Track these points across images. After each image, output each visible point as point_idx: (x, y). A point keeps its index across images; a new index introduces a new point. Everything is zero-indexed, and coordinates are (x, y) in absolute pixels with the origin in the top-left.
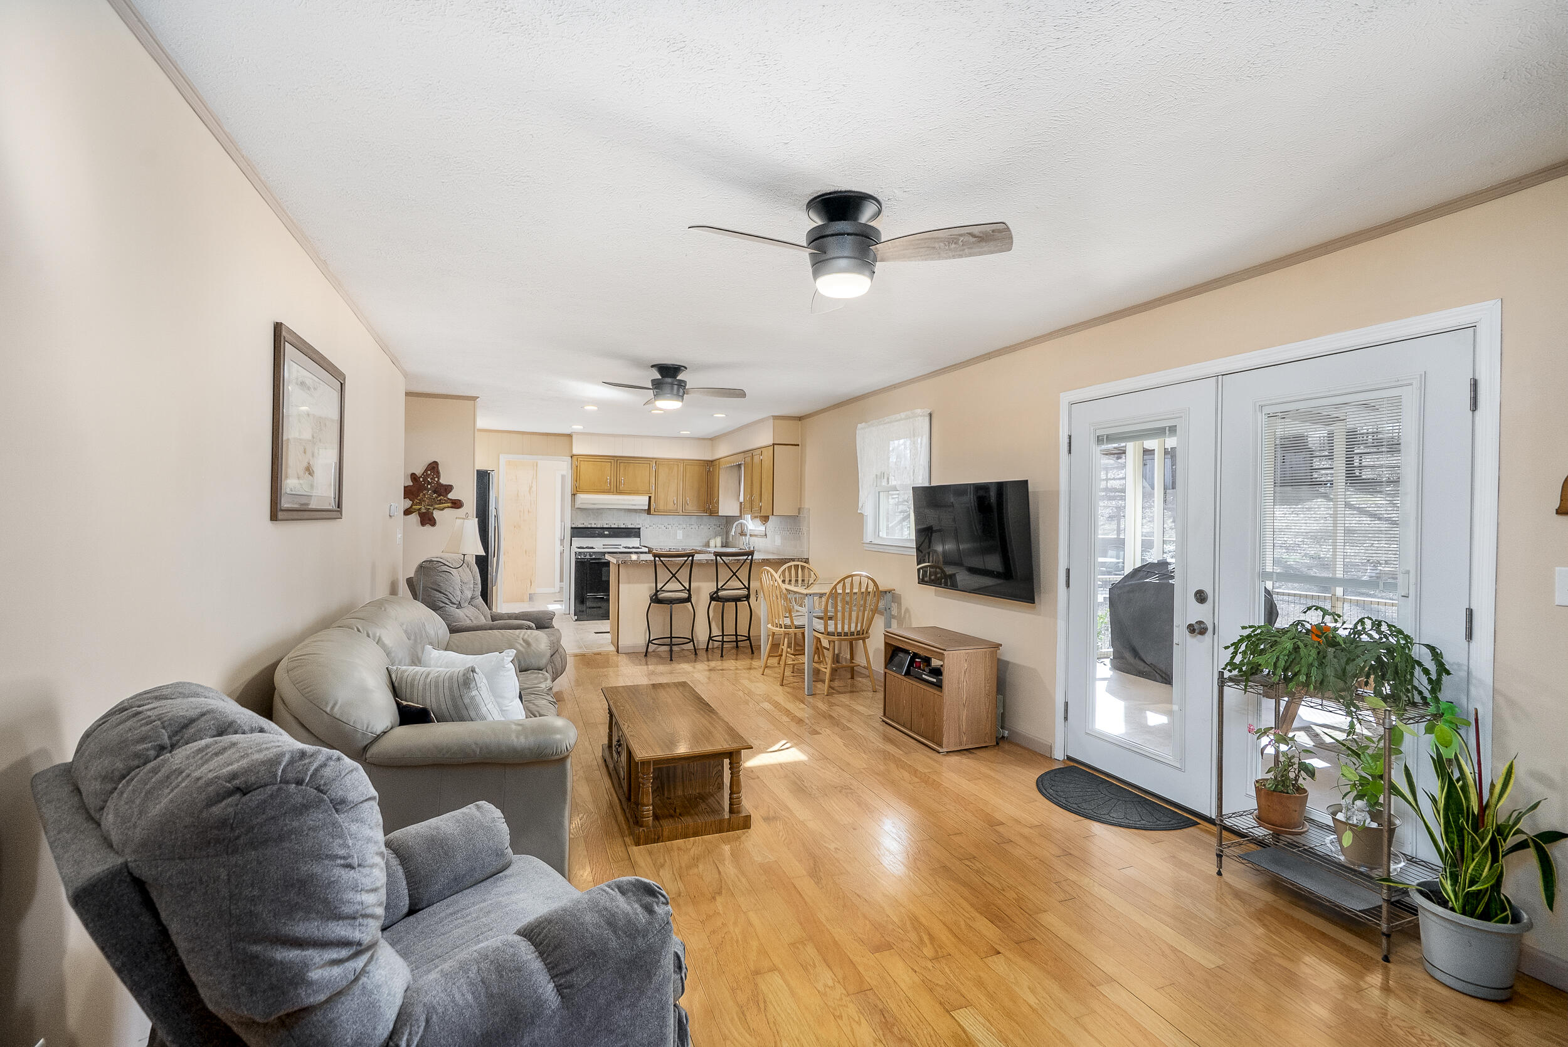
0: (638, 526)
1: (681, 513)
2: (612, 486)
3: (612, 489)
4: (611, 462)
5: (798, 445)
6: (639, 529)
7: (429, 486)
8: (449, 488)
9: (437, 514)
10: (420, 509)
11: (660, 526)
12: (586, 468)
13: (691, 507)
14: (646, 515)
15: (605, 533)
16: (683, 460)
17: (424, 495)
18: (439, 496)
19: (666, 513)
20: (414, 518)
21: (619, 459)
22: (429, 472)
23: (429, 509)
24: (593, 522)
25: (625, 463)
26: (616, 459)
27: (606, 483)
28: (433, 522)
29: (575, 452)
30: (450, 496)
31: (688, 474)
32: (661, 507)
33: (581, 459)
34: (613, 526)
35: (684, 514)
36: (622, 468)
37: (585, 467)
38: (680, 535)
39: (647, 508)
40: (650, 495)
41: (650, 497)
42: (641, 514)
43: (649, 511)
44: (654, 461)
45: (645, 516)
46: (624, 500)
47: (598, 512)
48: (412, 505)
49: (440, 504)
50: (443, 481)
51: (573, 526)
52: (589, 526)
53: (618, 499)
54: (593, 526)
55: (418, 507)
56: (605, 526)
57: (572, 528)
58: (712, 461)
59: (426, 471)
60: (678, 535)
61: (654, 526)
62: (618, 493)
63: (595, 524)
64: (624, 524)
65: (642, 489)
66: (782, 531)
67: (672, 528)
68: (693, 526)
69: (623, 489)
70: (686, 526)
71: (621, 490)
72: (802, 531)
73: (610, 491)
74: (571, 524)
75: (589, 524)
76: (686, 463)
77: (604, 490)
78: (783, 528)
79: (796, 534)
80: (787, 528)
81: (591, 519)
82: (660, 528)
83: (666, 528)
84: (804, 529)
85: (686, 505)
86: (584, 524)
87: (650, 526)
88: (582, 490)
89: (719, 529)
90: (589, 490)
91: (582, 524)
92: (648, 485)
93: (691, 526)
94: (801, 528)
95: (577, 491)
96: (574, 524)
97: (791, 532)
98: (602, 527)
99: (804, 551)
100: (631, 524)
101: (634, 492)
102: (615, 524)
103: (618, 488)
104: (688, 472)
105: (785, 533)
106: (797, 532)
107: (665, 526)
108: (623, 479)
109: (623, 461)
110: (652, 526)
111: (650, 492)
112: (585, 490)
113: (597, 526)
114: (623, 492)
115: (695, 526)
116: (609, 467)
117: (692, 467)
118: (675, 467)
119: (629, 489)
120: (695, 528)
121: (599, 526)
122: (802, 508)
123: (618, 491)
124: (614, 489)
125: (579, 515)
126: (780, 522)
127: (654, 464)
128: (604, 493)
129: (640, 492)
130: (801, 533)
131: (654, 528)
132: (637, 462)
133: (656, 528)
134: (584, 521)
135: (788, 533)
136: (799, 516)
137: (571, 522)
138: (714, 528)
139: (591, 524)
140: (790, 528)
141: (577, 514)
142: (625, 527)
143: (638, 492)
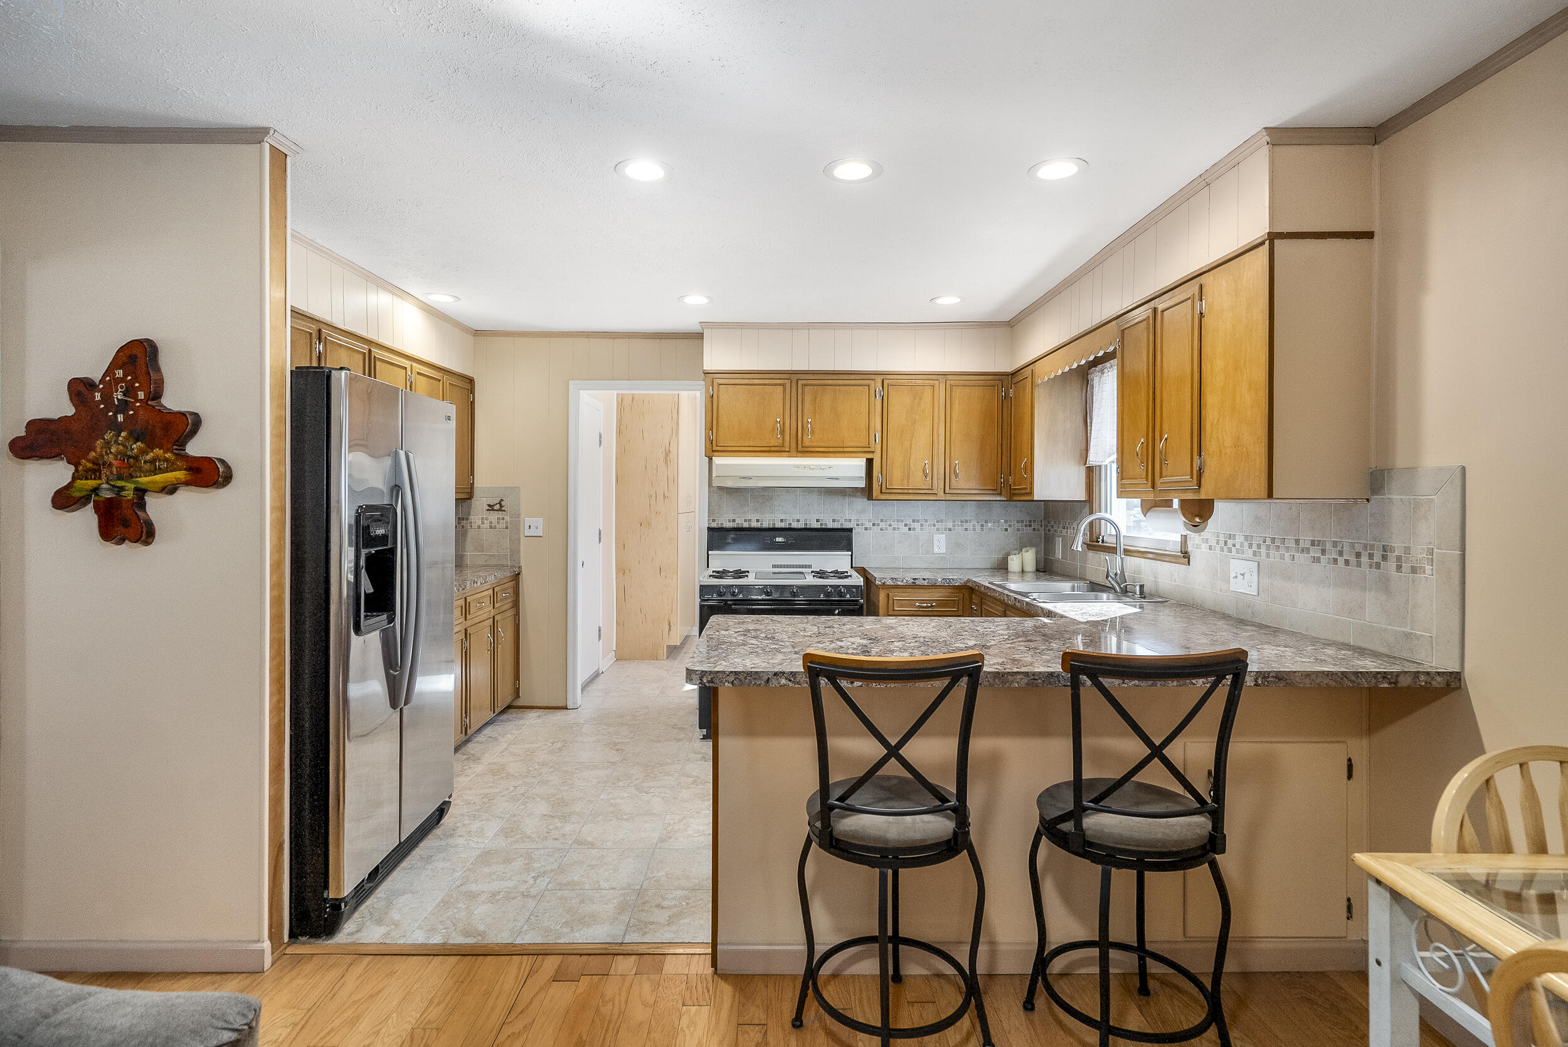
0: (847, 525)
1: (941, 495)
2: (787, 438)
3: (787, 444)
4: (783, 385)
5: (1369, 235)
6: (850, 530)
7: (120, 418)
8: (190, 424)
9: (156, 507)
10: (96, 490)
11: (895, 525)
12: (732, 400)
13: (966, 481)
14: (866, 500)
15: (778, 539)
16: (945, 374)
17: (108, 444)
18: (151, 446)
19: (909, 495)
20: (87, 518)
21: (802, 376)
22: (119, 373)
23: (122, 489)
24: (753, 517)
25: (812, 385)
26: (794, 377)
27: (773, 430)
28: (146, 534)
29: (707, 366)
30: (194, 448)
31: (956, 406)
32: (896, 484)
33: (721, 381)
34: (795, 525)
35: (948, 497)
36: (808, 399)
37: (726, 396)
38: (940, 544)
39: (862, 484)
40: (870, 456)
41: (870, 462)
42: (853, 499)
43: (867, 492)
44: (879, 379)
45: (861, 503)
46: (809, 467)
47: (764, 495)
48: (74, 478)
49: (155, 471)
50: (172, 401)
51: (714, 525)
52: (746, 525)
53: (798, 467)
54: (754, 524)
55: (92, 483)
56: (779, 525)
57: (709, 529)
58: (1014, 374)
59: (109, 371)
60: (936, 543)
61: (883, 525)
62: (800, 452)
63: (758, 521)
64: (818, 521)
65: (852, 444)
66: (1268, 547)
67: (922, 530)
68: (970, 526)
69: (810, 444)
70: (954, 526)
71: (806, 447)
72: (1399, 558)
73: (782, 449)
74: (709, 520)
75: (746, 521)
76: (952, 382)
77: (770, 447)
78: (1273, 540)
79: (1357, 566)
80: (1297, 541)
81: (748, 511)
82: (894, 529)
83: (910, 529)
84: (1419, 553)
85: (953, 477)
86: (734, 521)
87: (874, 525)
88: (722, 449)
89: (1029, 530)
90: (736, 449)
91: (729, 521)
92: (865, 433)
93: (966, 525)
94: (1393, 545)
95: (713, 451)
96: (714, 521)
97: (1316, 556)
98: (771, 526)
99: (1418, 638)
100: (834, 521)
101: (835, 450)
102: (798, 521)
103: (800, 442)
104: (957, 401)
105: (1282, 557)
106: (1364, 559)
107: (906, 525)
108: (810, 421)
109: (809, 382)
110: (878, 525)
111: (868, 450)
112: (729, 449)
113: (761, 524)
114: (809, 449)
115: (974, 525)
116: (781, 395)
117: (967, 389)
118: (928, 392)
119: (824, 444)
120: (974, 530)
121: (765, 525)
122: (1390, 470)
123: (800, 448)
124: (791, 443)
125: (723, 502)
126: (1258, 520)
127: (879, 385)
128: (770, 454)
129: (845, 450)
130: (1392, 565)
131: (883, 530)
132: (840, 382)
133: (886, 529)
134: (735, 514)
135: (1301, 558)
136: (1372, 501)
137: (709, 517)
138: (1018, 530)
139: (750, 520)
140: (1313, 543)
141: (721, 499)
142: (819, 527)
143: (841, 450)
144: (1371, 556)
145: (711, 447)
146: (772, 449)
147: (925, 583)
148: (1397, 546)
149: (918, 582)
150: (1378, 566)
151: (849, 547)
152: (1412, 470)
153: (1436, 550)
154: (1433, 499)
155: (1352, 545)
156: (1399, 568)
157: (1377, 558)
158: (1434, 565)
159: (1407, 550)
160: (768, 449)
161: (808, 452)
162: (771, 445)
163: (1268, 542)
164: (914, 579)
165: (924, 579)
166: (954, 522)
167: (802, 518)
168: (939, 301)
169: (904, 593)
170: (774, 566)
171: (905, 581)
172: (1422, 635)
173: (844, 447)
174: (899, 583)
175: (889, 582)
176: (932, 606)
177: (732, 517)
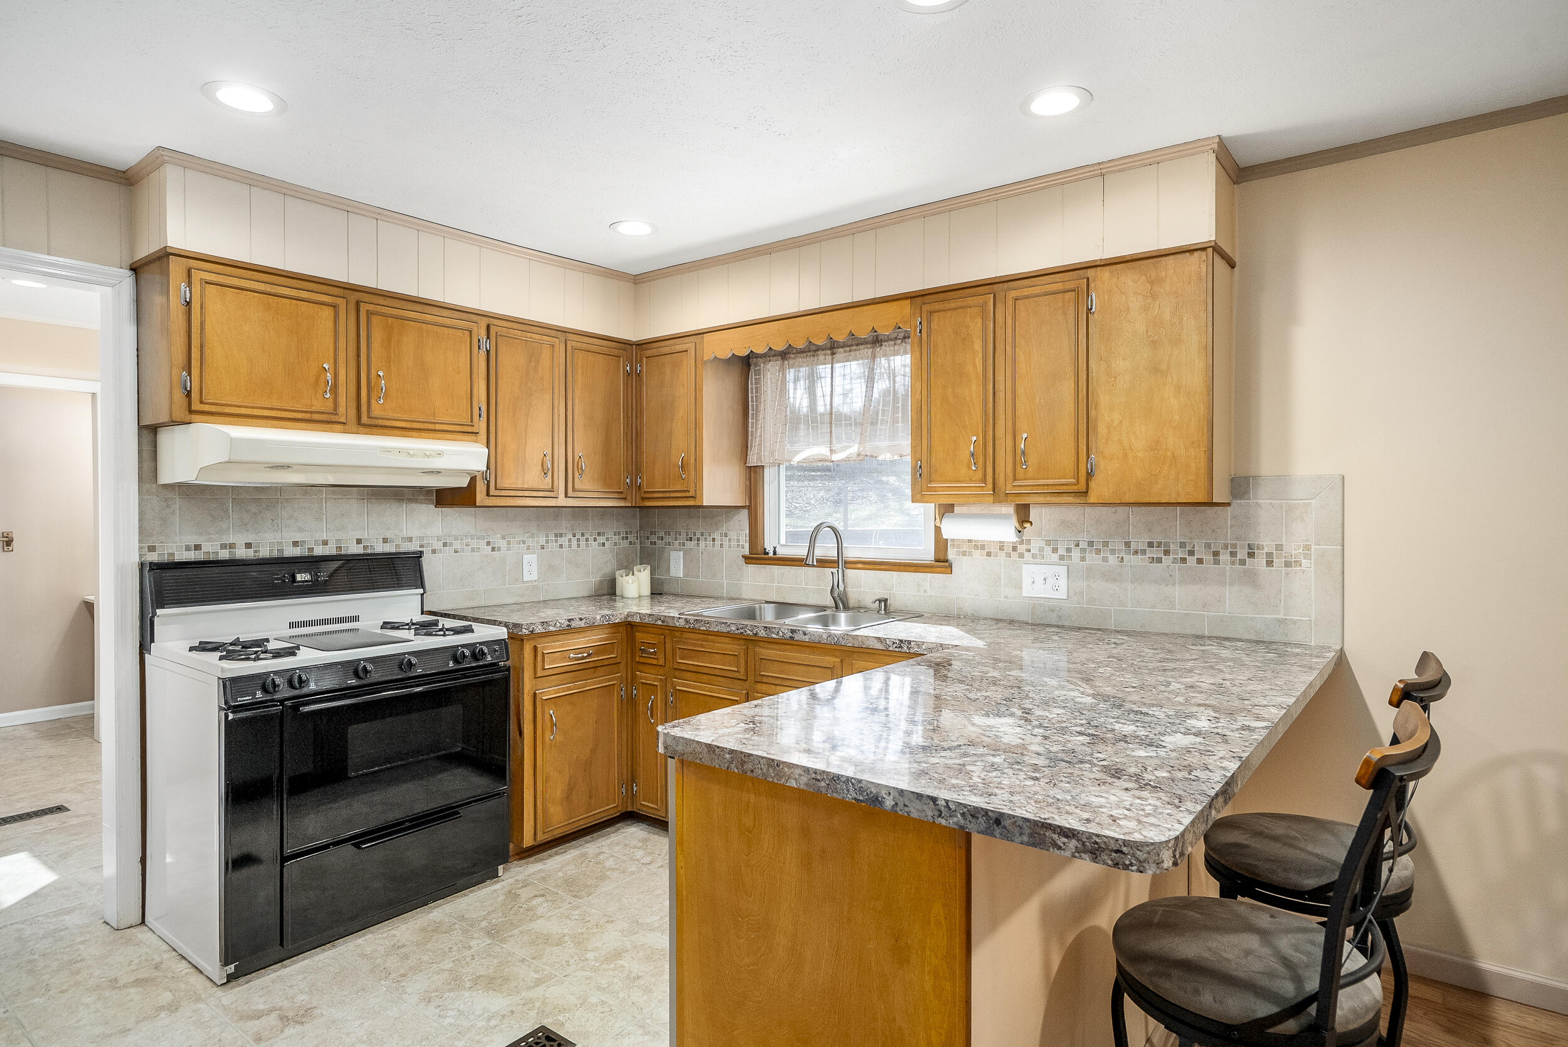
0: (413, 547)
1: (562, 500)
2: (342, 400)
3: (342, 410)
4: (335, 307)
5: (1233, 265)
6: (418, 555)
12: (231, 317)
13: (591, 480)
14: (432, 507)
15: (296, 577)
16: (565, 331)
21: (366, 297)
24: (240, 539)
25: (382, 315)
26: (352, 297)
27: (317, 383)
31: (579, 378)
33: (208, 277)
34: (319, 551)
36: (377, 336)
37: (222, 310)
42: (414, 506)
44: (483, 322)
45: (453, 511)
46: (408, 453)
47: (261, 498)
51: (153, 557)
52: (224, 555)
54: (241, 553)
56: (291, 551)
57: (143, 566)
60: (526, 566)
62: (365, 425)
63: (248, 546)
64: (359, 541)
65: (447, 419)
66: (1083, 551)
67: (509, 549)
68: (564, 541)
69: (382, 413)
70: (547, 541)
71: (376, 418)
72: (1269, 555)
73: (333, 418)
74: (140, 548)
75: (223, 546)
76: (574, 344)
77: (311, 412)
78: (1091, 544)
79: (1215, 563)
80: (1128, 544)
81: (228, 528)
82: (473, 550)
83: (493, 549)
84: (1293, 548)
85: (577, 474)
86: (198, 547)
87: (445, 545)
88: (213, 409)
89: (625, 543)
90: (243, 411)
91: (188, 548)
92: (465, 403)
93: (561, 541)
94: (1260, 543)
95: (191, 412)
96: (152, 549)
97: (1155, 556)
98: (275, 554)
99: (1294, 622)
100: (385, 541)
101: (421, 426)
102: (325, 543)
103: (364, 409)
104: (580, 372)
105: (1105, 559)
106: (1225, 557)
107: (488, 543)
108: (381, 374)
109: (378, 308)
110: (451, 544)
111: (470, 429)
112: (227, 410)
113: (255, 552)
114: (381, 422)
115: (570, 540)
116: (330, 324)
117: (591, 357)
118: (546, 355)
119: (405, 417)
120: (570, 546)
121: (265, 553)
122: (1255, 478)
123: (364, 419)
124: (349, 410)
125: (173, 513)
126: (1065, 524)
127: (483, 333)
128: (310, 425)
129: (438, 427)
130: (1260, 561)
131: (457, 552)
132: (429, 318)
133: (463, 550)
134: (201, 534)
135: (1132, 560)
136: (1233, 505)
137: (140, 541)
138: (615, 544)
139: (232, 546)
140: (1151, 545)
141: (168, 506)
142: (361, 551)
143: (431, 426)
144: (1233, 554)
145: (186, 404)
146: (316, 417)
147: (582, 624)
148: (1267, 545)
149: (573, 624)
150: (1243, 562)
151: (419, 581)
152: (1284, 479)
153: (1313, 547)
154: (1311, 503)
155: (1208, 546)
156: (1270, 563)
157: (1242, 554)
158: (1313, 559)
159: (1279, 547)
160: (307, 416)
161: (376, 426)
162: (314, 409)
163: (1083, 545)
164: (569, 620)
165: (581, 619)
166: (547, 536)
167: (332, 537)
168: (623, 228)
169: (554, 642)
170: (292, 625)
171: (558, 624)
172: (1299, 620)
173: (435, 423)
174: (552, 629)
175: (539, 629)
176: (589, 655)
177: (192, 540)
